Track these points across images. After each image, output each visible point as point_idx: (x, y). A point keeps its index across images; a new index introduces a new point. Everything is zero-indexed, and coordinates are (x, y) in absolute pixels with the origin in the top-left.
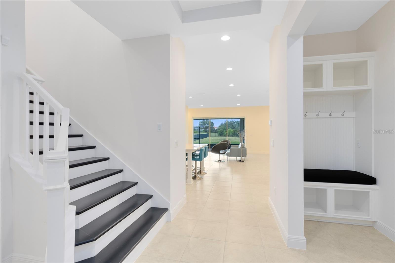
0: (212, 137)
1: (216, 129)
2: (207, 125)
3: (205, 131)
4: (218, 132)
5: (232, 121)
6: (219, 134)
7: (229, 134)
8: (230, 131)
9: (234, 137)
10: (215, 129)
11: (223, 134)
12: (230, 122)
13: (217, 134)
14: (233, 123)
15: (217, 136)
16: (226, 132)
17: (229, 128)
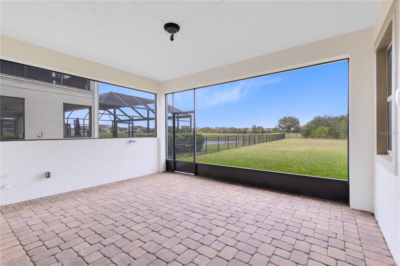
0: (289, 138)
2: (290, 123)
3: (288, 131)
4: (302, 131)
5: (327, 118)
6: (304, 134)
8: (321, 130)
9: (329, 139)
11: (310, 134)
12: (324, 118)
14: (328, 120)
15: (301, 138)
16: (316, 131)
17: (321, 126)
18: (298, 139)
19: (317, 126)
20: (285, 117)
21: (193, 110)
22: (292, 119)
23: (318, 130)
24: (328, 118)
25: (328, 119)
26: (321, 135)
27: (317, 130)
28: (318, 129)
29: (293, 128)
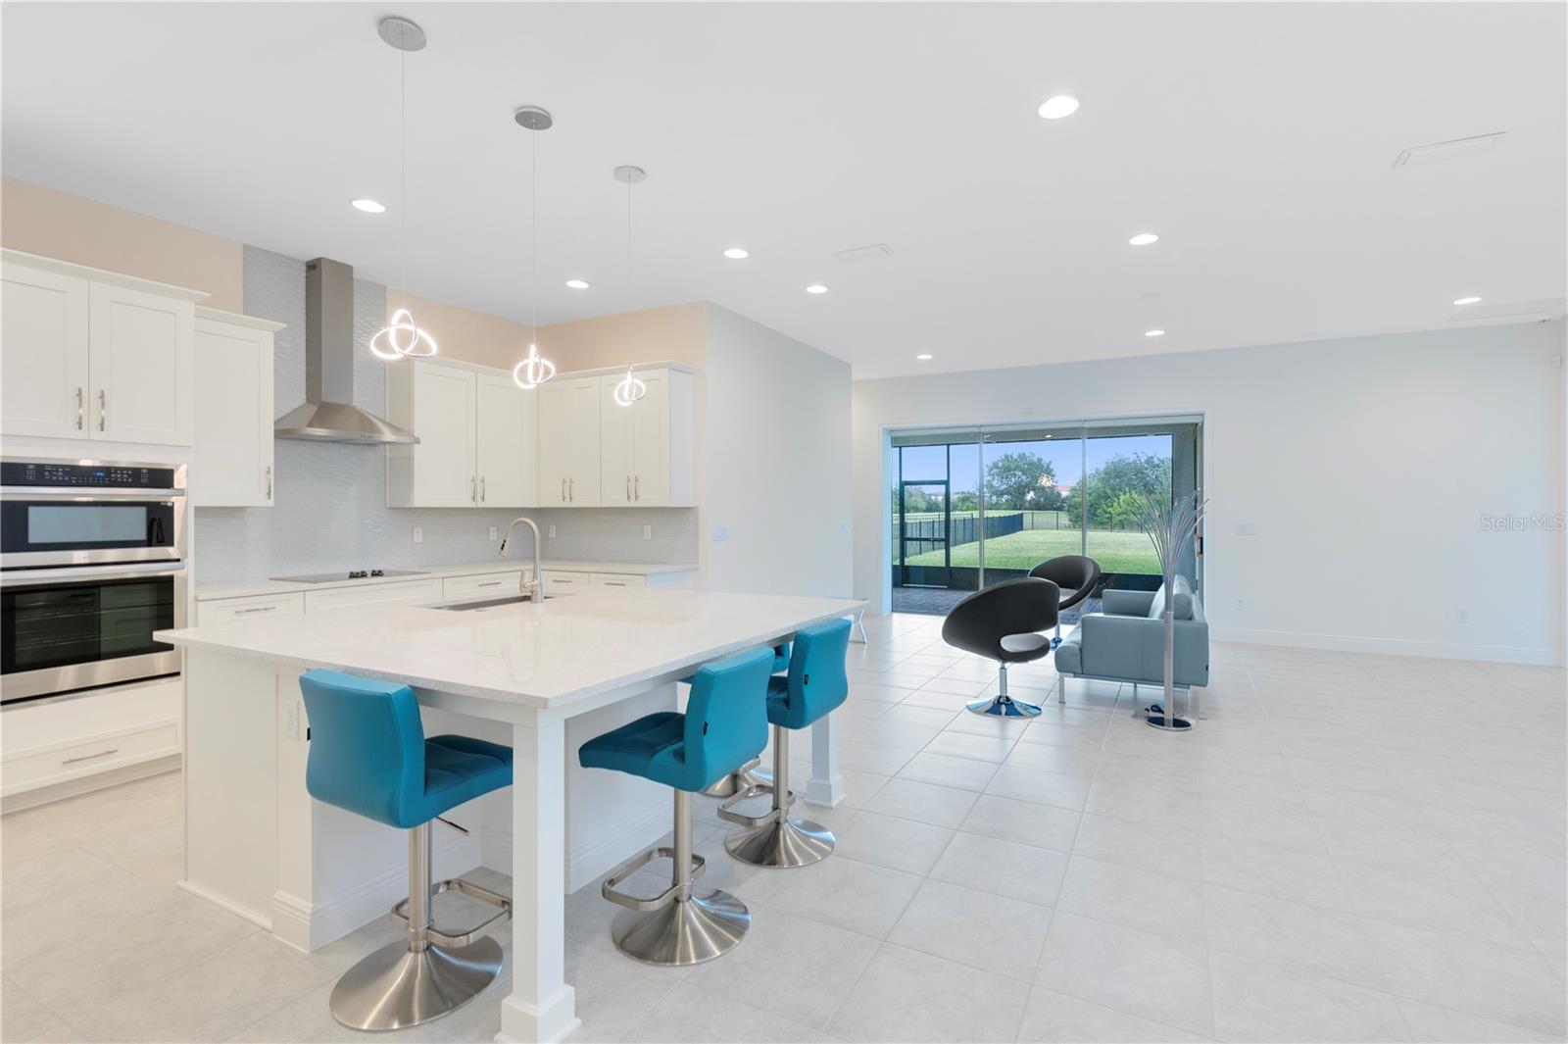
0: (1038, 528)
1: (1065, 494)
2: (1024, 477)
3: (1016, 505)
4: (1072, 506)
5: (1143, 460)
6: (1076, 517)
7: (1125, 516)
8: (1128, 504)
10: (1059, 495)
11: (1096, 516)
12: (1135, 462)
13: (1064, 518)
15: (1066, 528)
16: (1112, 506)
17: (1127, 490)
18: (1062, 532)
19: (1116, 491)
20: (1006, 457)
21: (946, 479)
22: (1031, 464)
23: (1119, 504)
24: (1147, 462)
25: (1146, 465)
26: (1126, 519)
27: (1115, 504)
28: (1119, 499)
29: (1030, 496)
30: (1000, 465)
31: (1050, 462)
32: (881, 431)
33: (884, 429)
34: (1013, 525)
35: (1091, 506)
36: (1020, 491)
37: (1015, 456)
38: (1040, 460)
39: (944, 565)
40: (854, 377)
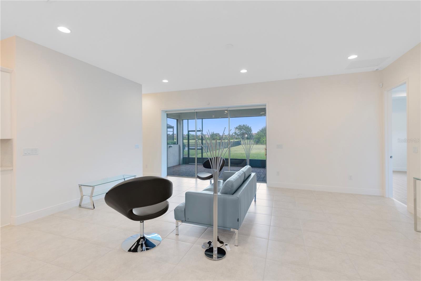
2: (244, 131)
11: (260, 141)
20: (240, 125)
22: (246, 127)
29: (246, 136)
30: (238, 128)
31: (251, 127)
32: (161, 111)
33: (162, 110)
34: (238, 144)
35: (259, 138)
36: (243, 134)
37: (242, 125)
38: (248, 126)
39: (187, 157)
40: (143, 92)
